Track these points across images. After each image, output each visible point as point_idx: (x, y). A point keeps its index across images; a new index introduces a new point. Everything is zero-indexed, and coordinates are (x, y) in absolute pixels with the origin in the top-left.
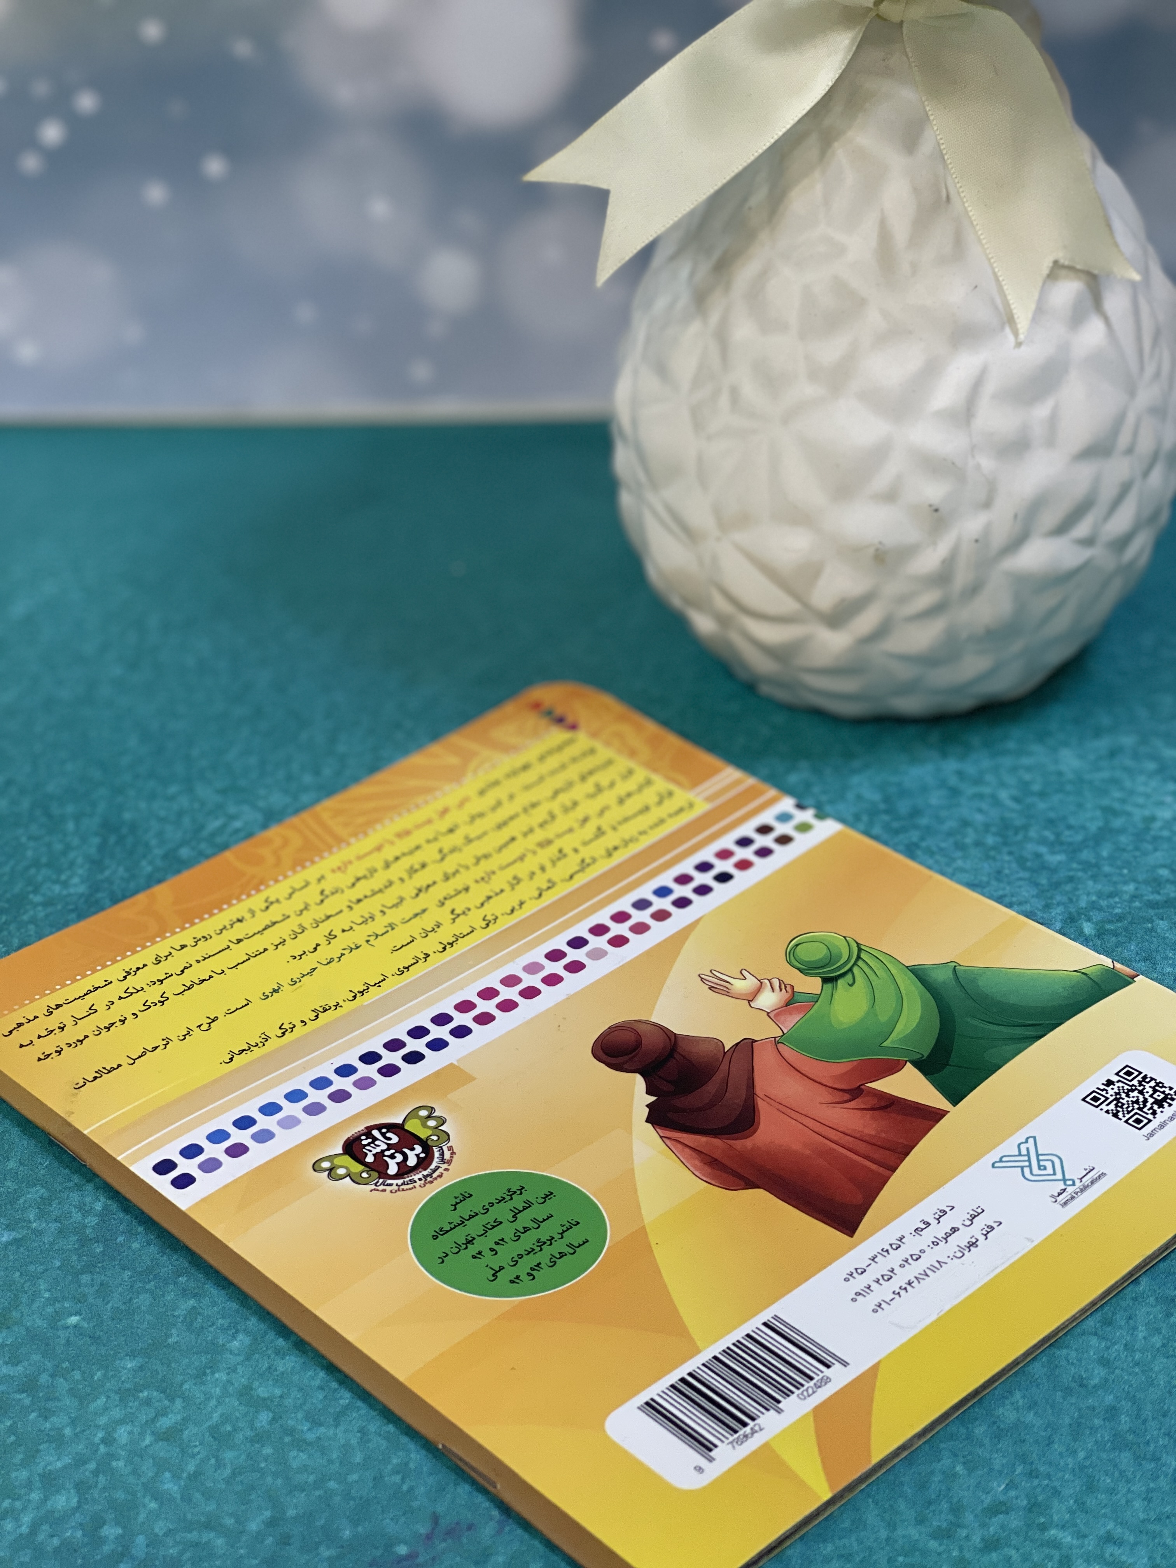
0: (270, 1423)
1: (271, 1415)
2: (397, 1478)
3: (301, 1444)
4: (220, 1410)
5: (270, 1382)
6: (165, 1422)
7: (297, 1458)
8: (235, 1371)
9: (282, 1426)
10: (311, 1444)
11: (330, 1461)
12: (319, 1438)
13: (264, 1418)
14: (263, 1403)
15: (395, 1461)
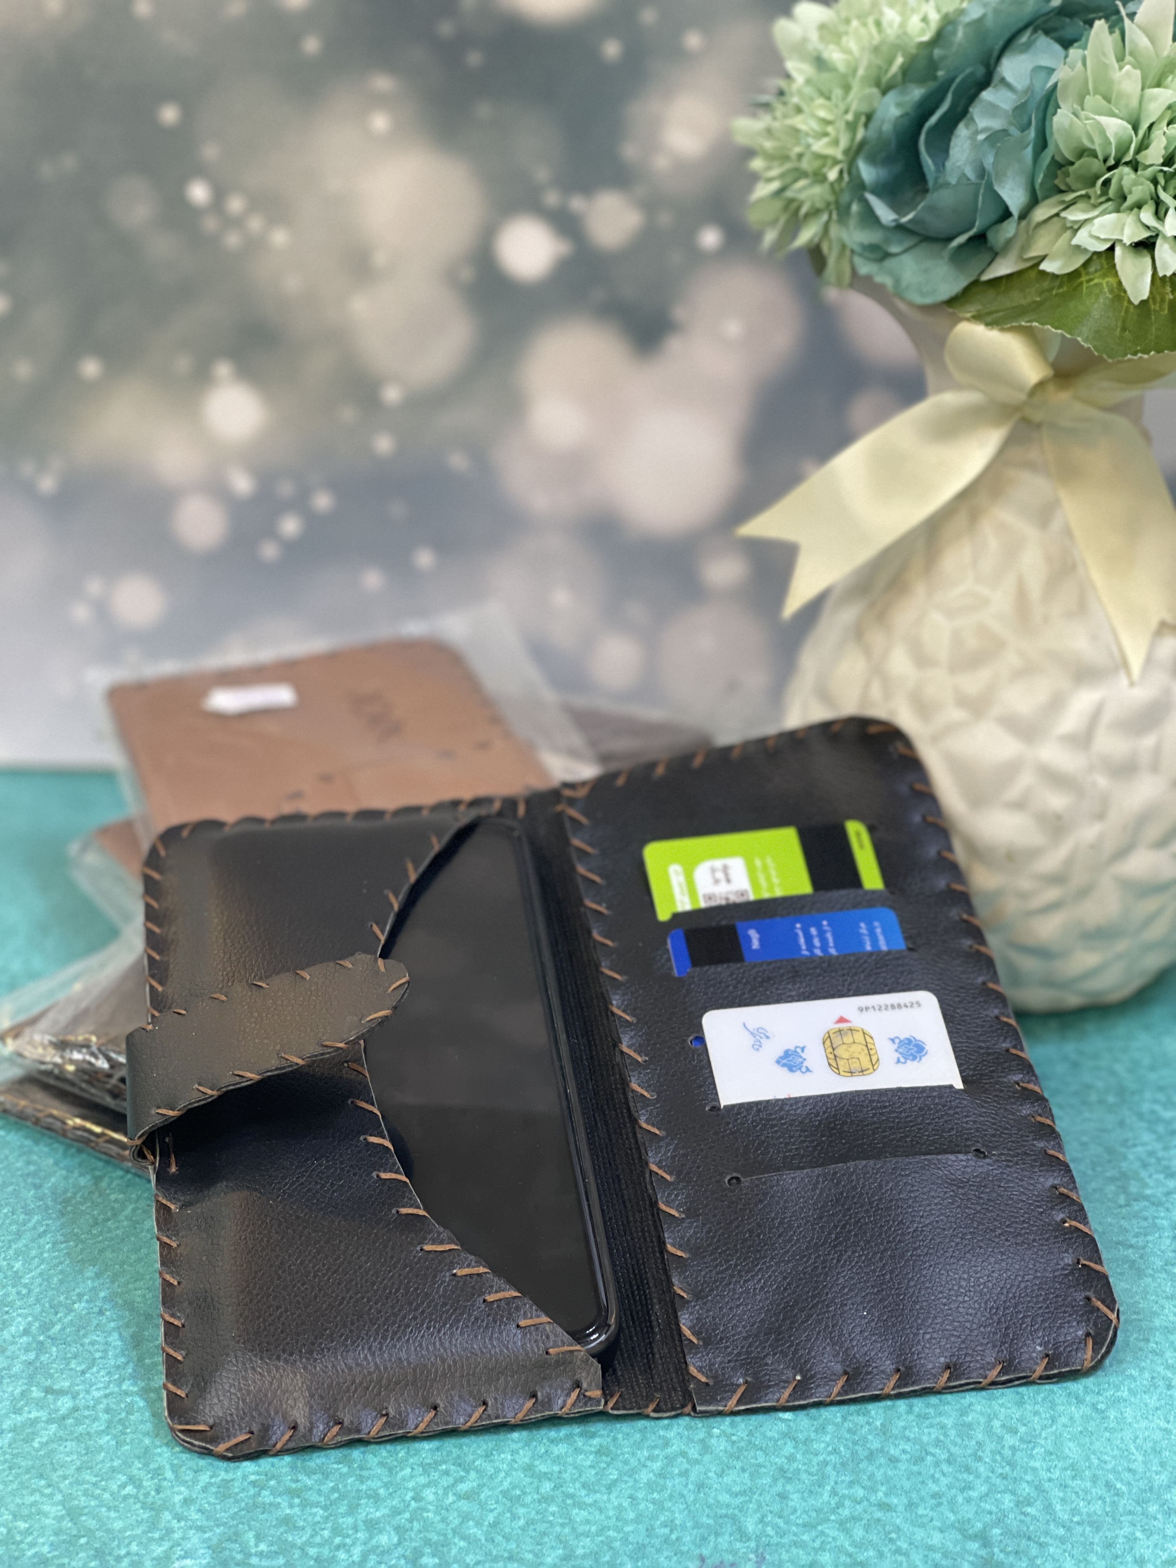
0: (553, 1490)
1: (553, 1485)
2: (667, 1531)
3: (581, 1506)
4: (509, 1479)
5: (549, 1461)
6: (463, 1487)
7: (579, 1515)
8: (518, 1453)
9: (563, 1492)
10: (590, 1505)
11: (609, 1518)
12: (596, 1501)
13: (547, 1487)
14: (546, 1476)
15: (662, 1518)
